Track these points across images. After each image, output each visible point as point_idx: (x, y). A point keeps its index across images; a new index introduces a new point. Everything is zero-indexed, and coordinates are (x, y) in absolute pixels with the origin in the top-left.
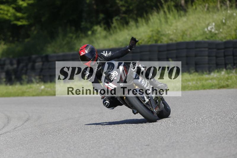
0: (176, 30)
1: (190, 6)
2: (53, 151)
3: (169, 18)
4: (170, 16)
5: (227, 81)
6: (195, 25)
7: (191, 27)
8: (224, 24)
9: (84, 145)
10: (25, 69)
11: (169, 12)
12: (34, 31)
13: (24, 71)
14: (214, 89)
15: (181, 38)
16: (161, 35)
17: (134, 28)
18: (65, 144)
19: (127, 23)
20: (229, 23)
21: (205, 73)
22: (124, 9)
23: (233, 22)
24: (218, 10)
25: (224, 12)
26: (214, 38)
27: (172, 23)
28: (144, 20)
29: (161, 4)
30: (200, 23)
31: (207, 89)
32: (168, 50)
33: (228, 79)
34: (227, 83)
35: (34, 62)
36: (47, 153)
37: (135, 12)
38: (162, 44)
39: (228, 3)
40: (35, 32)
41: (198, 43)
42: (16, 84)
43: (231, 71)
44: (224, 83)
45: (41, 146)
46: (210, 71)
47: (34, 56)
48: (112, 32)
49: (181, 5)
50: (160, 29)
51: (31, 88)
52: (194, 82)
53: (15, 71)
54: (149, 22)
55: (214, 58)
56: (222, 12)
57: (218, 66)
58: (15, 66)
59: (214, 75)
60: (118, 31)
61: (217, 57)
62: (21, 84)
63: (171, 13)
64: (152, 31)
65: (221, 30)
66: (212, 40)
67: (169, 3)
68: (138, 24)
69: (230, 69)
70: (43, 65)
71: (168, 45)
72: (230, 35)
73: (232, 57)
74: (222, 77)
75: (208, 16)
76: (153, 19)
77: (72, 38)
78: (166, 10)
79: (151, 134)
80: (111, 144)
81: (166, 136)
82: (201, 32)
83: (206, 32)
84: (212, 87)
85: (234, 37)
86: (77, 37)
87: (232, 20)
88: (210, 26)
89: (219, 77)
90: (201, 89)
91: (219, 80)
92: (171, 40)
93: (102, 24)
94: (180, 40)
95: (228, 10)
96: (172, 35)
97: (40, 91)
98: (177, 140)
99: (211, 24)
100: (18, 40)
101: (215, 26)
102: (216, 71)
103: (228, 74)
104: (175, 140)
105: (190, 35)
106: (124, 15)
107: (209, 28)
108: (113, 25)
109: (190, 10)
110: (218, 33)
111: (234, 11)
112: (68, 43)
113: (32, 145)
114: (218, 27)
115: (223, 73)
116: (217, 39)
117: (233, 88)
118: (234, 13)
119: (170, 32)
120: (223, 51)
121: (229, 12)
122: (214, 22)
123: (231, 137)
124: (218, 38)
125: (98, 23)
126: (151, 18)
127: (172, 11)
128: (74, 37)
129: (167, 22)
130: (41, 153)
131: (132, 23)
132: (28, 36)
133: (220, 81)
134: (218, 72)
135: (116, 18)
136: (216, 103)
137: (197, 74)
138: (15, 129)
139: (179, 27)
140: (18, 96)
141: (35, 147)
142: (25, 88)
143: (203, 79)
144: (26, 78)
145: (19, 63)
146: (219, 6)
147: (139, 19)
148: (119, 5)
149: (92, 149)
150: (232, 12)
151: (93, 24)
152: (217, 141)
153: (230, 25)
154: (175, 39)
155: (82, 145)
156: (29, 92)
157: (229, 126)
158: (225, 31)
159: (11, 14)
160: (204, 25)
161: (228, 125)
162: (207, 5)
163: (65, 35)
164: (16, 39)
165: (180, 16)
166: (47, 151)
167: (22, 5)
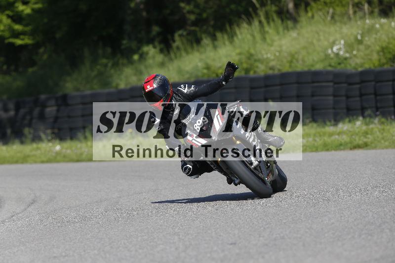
0: (280, 52)
1: (302, 13)
2: (75, 254)
3: (267, 32)
4: (270, 30)
5: (365, 137)
6: (312, 43)
7: (305, 48)
8: (360, 42)
9: (128, 244)
10: (28, 117)
11: (268, 23)
12: (44, 54)
13: (26, 122)
14: (344, 149)
15: (288, 65)
16: (256, 61)
17: (210, 48)
18: (95, 243)
19: (198, 41)
20: (368, 40)
21: (328, 123)
22: (192, 17)
23: (375, 38)
24: (350, 19)
25: (359, 23)
26: (342, 65)
27: (273, 41)
28: (226, 37)
29: (255, 9)
30: (319, 40)
31: (331, 150)
32: (266, 86)
33: (366, 133)
34: (365, 140)
35: (44, 106)
36: (66, 258)
37: (212, 23)
38: (256, 75)
39: (366, 6)
40: (45, 57)
41: (316, 74)
42: (13, 143)
43: (372, 120)
44: (360, 140)
45: (56, 246)
46: (336, 121)
47: (43, 97)
48: (172, 55)
49: (288, 11)
50: (252, 51)
51: (38, 148)
52: (311, 139)
53: (12, 122)
54: (235, 39)
55: (344, 98)
56: (356, 21)
57: (350, 112)
58: (12, 113)
59: (344, 126)
60: (184, 54)
61: (348, 97)
62: (22, 143)
63: (272, 24)
64: (240, 54)
65: (355, 52)
66: (339, 68)
67: (268, 8)
68: (216, 43)
69: (370, 116)
70: (58, 111)
71: (267, 78)
72: (370, 60)
73: (373, 96)
74: (357, 130)
75: (332, 29)
76: (241, 33)
77: (106, 66)
78: (263, 19)
79: (239, 226)
80: (172, 241)
81: (264, 228)
82: (322, 55)
83: (330, 55)
84: (339, 147)
85: (377, 63)
86: (116, 65)
87: (374, 36)
88: (337, 45)
89: (351, 130)
90: (322, 150)
91: (352, 135)
92: (272, 68)
93: (156, 44)
94: (286, 69)
95: (366, 20)
96: (273, 60)
97: (54, 154)
98: (282, 235)
99: (337, 42)
100: (16, 70)
101: (344, 45)
102: (347, 120)
103: (367, 124)
104: (279, 234)
105: (303, 61)
106: (193, 28)
107: (335, 49)
108: (175, 45)
109: (303, 19)
110: (351, 58)
111: (377, 20)
112: (101, 74)
113: (40, 243)
114: (349, 47)
115: (359, 123)
116: (349, 67)
117: (375, 148)
118: (376, 23)
119: (269, 55)
120: (358, 86)
121: (367, 21)
122: (342, 38)
123: (371, 230)
124: (350, 65)
125: (150, 41)
126: (238, 32)
127: (273, 20)
128: (110, 65)
129: (264, 39)
130: (55, 257)
131: (206, 41)
132: (33, 63)
133: (353, 137)
134: (350, 121)
135: (180, 32)
136: (346, 173)
137: (315, 125)
138: (12, 217)
139: (284, 48)
140: (17, 162)
141: (45, 247)
142: (28, 149)
143: (324, 134)
144: (30, 133)
145: (18, 108)
146: (351, 12)
147: (219, 35)
148: (185, 11)
149: (140, 251)
150: (373, 21)
151: (141, 42)
152: (350, 237)
153: (369, 43)
154: (278, 67)
155: (125, 244)
156: (34, 155)
157: (368, 212)
158: (361, 54)
159: (5, 26)
160: (326, 43)
161: (367, 210)
162: (331, 11)
163: (95, 61)
164: (13, 68)
165: (287, 28)
166: (65, 253)
167: (23, 11)
